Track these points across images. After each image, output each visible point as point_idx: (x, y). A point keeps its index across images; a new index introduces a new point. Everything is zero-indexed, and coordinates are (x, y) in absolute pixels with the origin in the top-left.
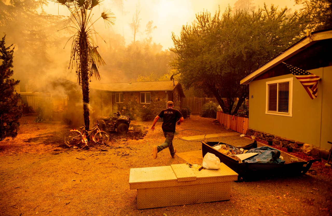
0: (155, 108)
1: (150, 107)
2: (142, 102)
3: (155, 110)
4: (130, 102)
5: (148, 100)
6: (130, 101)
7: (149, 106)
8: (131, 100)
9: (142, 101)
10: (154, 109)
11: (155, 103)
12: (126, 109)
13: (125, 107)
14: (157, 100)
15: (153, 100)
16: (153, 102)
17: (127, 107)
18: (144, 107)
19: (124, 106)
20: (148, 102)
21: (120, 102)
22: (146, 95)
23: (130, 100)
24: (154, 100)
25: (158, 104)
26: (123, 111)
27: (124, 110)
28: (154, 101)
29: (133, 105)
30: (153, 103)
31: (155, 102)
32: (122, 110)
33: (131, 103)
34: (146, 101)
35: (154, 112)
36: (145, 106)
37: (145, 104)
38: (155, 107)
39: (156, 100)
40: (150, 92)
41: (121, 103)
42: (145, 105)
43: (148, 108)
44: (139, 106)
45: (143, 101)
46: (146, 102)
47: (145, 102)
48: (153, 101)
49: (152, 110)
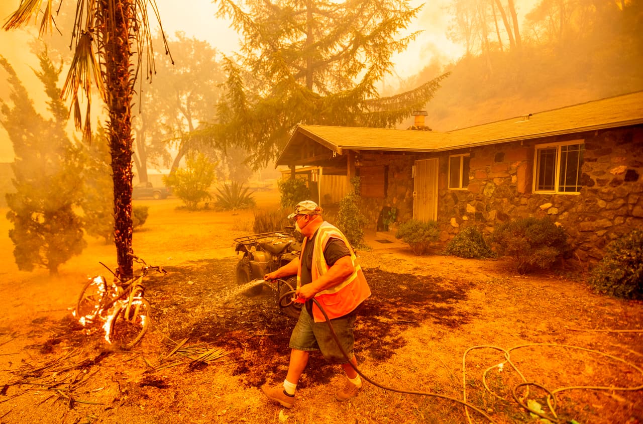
0: (602, 218)
1: (574, 210)
2: (541, 188)
3: (602, 228)
4: (491, 188)
5: (569, 181)
6: (490, 184)
7: (573, 205)
8: (497, 181)
9: (541, 183)
10: (594, 224)
11: (609, 193)
12: (476, 214)
13: (473, 206)
14: (622, 177)
15: (594, 178)
16: (596, 187)
17: (478, 208)
18: (547, 210)
19: (469, 201)
20: (568, 190)
21: (461, 188)
22: (563, 156)
23: (490, 180)
24: (602, 178)
25: (626, 198)
26: (465, 218)
27: (469, 215)
28: (602, 183)
29: (498, 200)
30: (596, 191)
31: (604, 190)
32: (462, 215)
33: (492, 191)
34: (562, 183)
35: (594, 237)
36: (549, 205)
37: (550, 198)
38: (606, 214)
39: (611, 178)
40: (581, 142)
41: (463, 189)
42: (553, 203)
43: (566, 213)
44: (525, 205)
45: (546, 182)
46: (561, 189)
47: (553, 189)
48: (592, 184)
49: (586, 224)
